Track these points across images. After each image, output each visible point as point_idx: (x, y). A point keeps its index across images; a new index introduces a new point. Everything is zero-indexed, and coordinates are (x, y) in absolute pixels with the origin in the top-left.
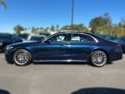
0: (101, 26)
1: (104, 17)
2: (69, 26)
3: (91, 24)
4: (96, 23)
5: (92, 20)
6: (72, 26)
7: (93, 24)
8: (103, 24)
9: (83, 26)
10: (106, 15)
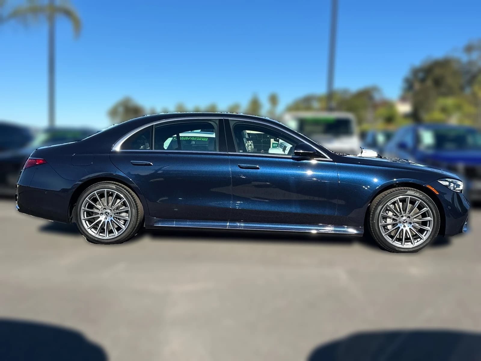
0: (449, 93)
1: (464, 58)
2: (319, 99)
3: (409, 85)
4: (429, 83)
5: (415, 72)
6: (330, 95)
7: (417, 86)
8: (462, 88)
9: (377, 97)
10: (469, 49)
